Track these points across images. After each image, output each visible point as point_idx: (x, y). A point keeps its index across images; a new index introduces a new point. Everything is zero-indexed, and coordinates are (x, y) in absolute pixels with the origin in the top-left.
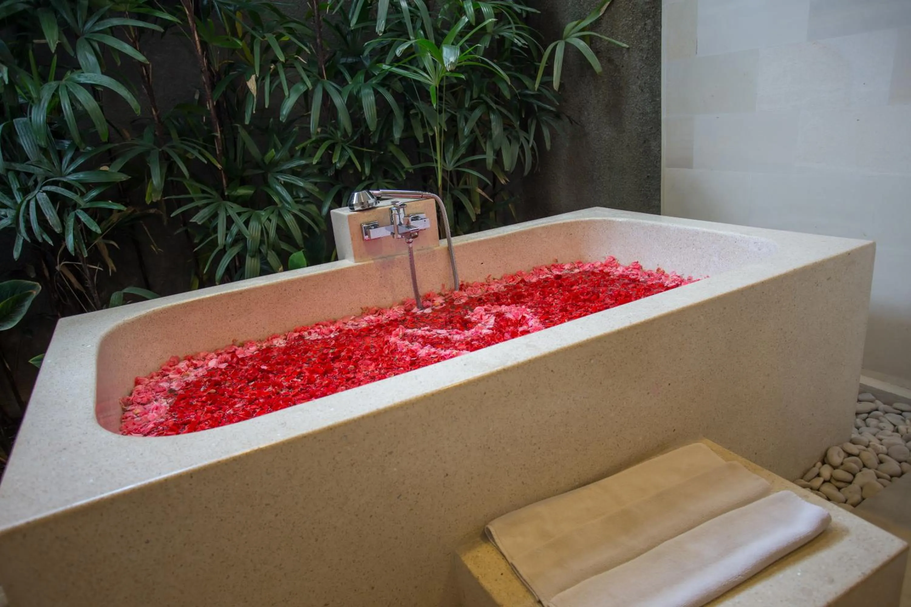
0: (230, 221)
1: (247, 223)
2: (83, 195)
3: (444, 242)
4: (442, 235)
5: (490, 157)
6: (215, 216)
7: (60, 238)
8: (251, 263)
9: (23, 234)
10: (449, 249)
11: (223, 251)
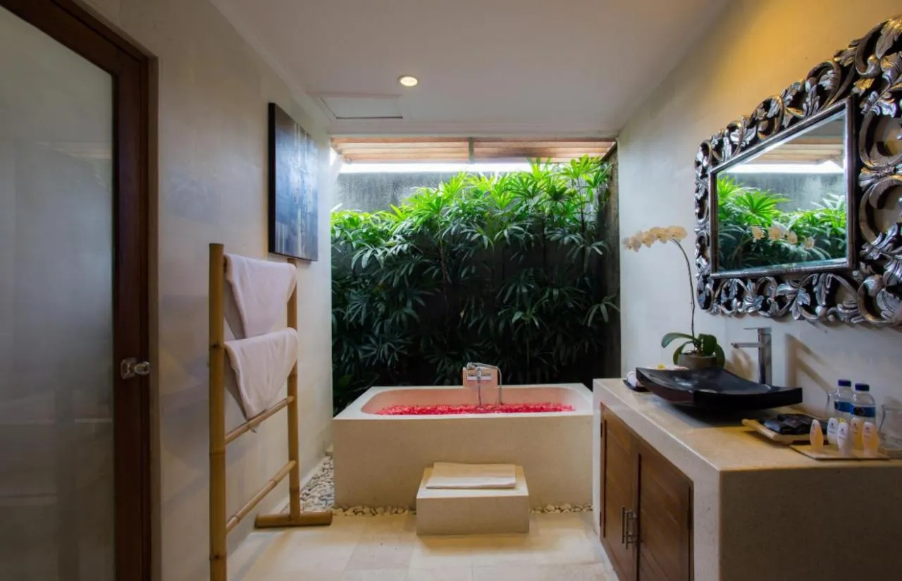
0: (444, 364)
1: (450, 365)
2: (397, 347)
3: (499, 387)
4: (499, 384)
5: (553, 354)
6: (438, 362)
7: (387, 361)
8: (447, 381)
9: (377, 357)
10: (500, 389)
11: (438, 375)
